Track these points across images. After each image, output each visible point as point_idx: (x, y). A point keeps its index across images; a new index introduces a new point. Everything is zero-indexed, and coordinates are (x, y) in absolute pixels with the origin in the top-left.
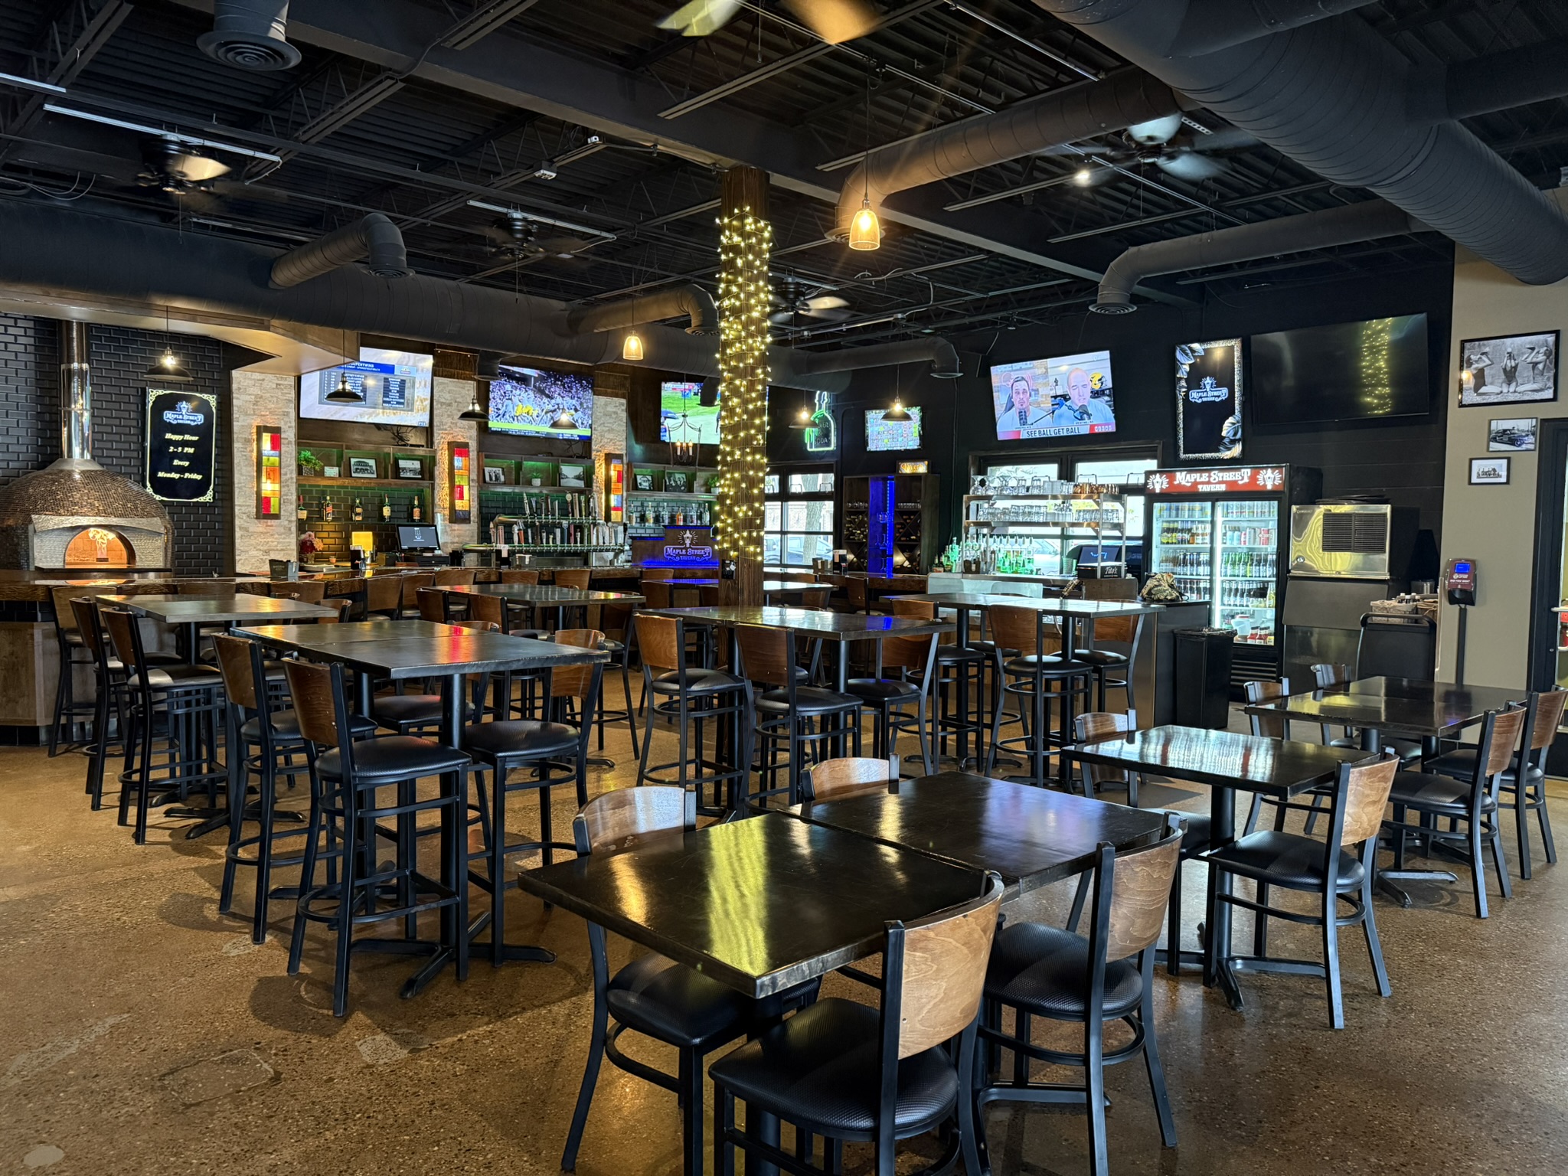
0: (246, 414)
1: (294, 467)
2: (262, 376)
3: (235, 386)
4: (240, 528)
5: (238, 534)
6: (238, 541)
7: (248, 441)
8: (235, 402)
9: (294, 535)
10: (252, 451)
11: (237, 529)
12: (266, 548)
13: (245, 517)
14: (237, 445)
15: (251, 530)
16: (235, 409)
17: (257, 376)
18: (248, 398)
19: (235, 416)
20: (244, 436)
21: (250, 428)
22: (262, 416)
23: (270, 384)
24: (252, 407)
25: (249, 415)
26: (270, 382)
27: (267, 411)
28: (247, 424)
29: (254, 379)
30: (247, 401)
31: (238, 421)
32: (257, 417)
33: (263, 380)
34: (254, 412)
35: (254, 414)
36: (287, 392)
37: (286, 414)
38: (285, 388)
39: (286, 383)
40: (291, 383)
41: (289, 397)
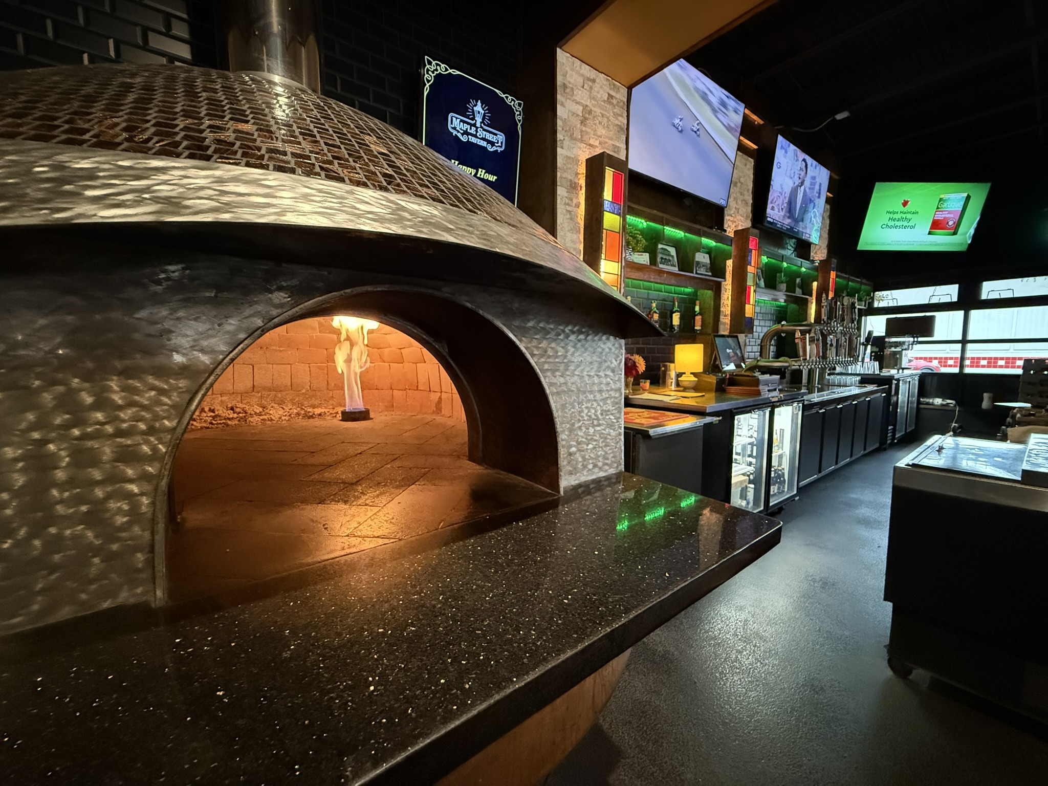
2: (592, 74)
3: (559, 79)
7: (574, 187)
8: (560, 110)
10: (578, 206)
14: (561, 192)
16: (559, 123)
17: (586, 70)
18: (575, 107)
19: (560, 136)
20: (570, 177)
21: (576, 161)
22: (590, 145)
23: (601, 92)
24: (579, 126)
25: (575, 139)
26: (601, 87)
27: (596, 139)
28: (573, 156)
29: (582, 75)
30: (574, 113)
31: (562, 148)
32: (585, 145)
33: (594, 81)
34: (582, 136)
35: (582, 141)
36: (619, 112)
37: (616, 150)
38: (617, 105)
39: (618, 96)
40: (624, 99)
41: (621, 122)
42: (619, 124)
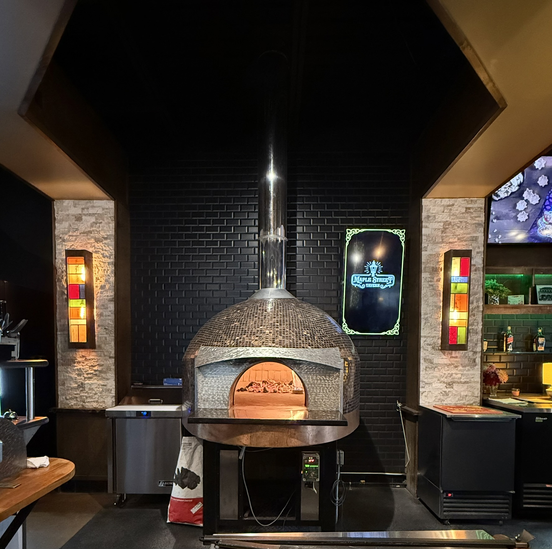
0: (435, 243)
1: (481, 295)
2: (451, 201)
3: (424, 214)
4: (425, 360)
5: (423, 365)
6: (422, 373)
7: (435, 270)
8: (424, 231)
9: (479, 367)
10: (439, 280)
11: (422, 361)
12: (449, 380)
13: (429, 348)
14: (424, 275)
15: (436, 361)
16: (424, 238)
17: (446, 202)
18: (436, 225)
19: (424, 245)
20: (432, 265)
21: (438, 255)
22: (450, 243)
23: (460, 209)
24: (440, 234)
25: (438, 243)
26: (459, 206)
27: (455, 238)
28: (435, 253)
29: (443, 205)
30: (436, 229)
31: (426, 251)
32: (445, 244)
33: (453, 205)
34: (442, 240)
35: (442, 242)
36: (476, 215)
37: (474, 239)
38: (475, 212)
39: (476, 205)
40: (481, 206)
41: (478, 221)
42: (477, 222)
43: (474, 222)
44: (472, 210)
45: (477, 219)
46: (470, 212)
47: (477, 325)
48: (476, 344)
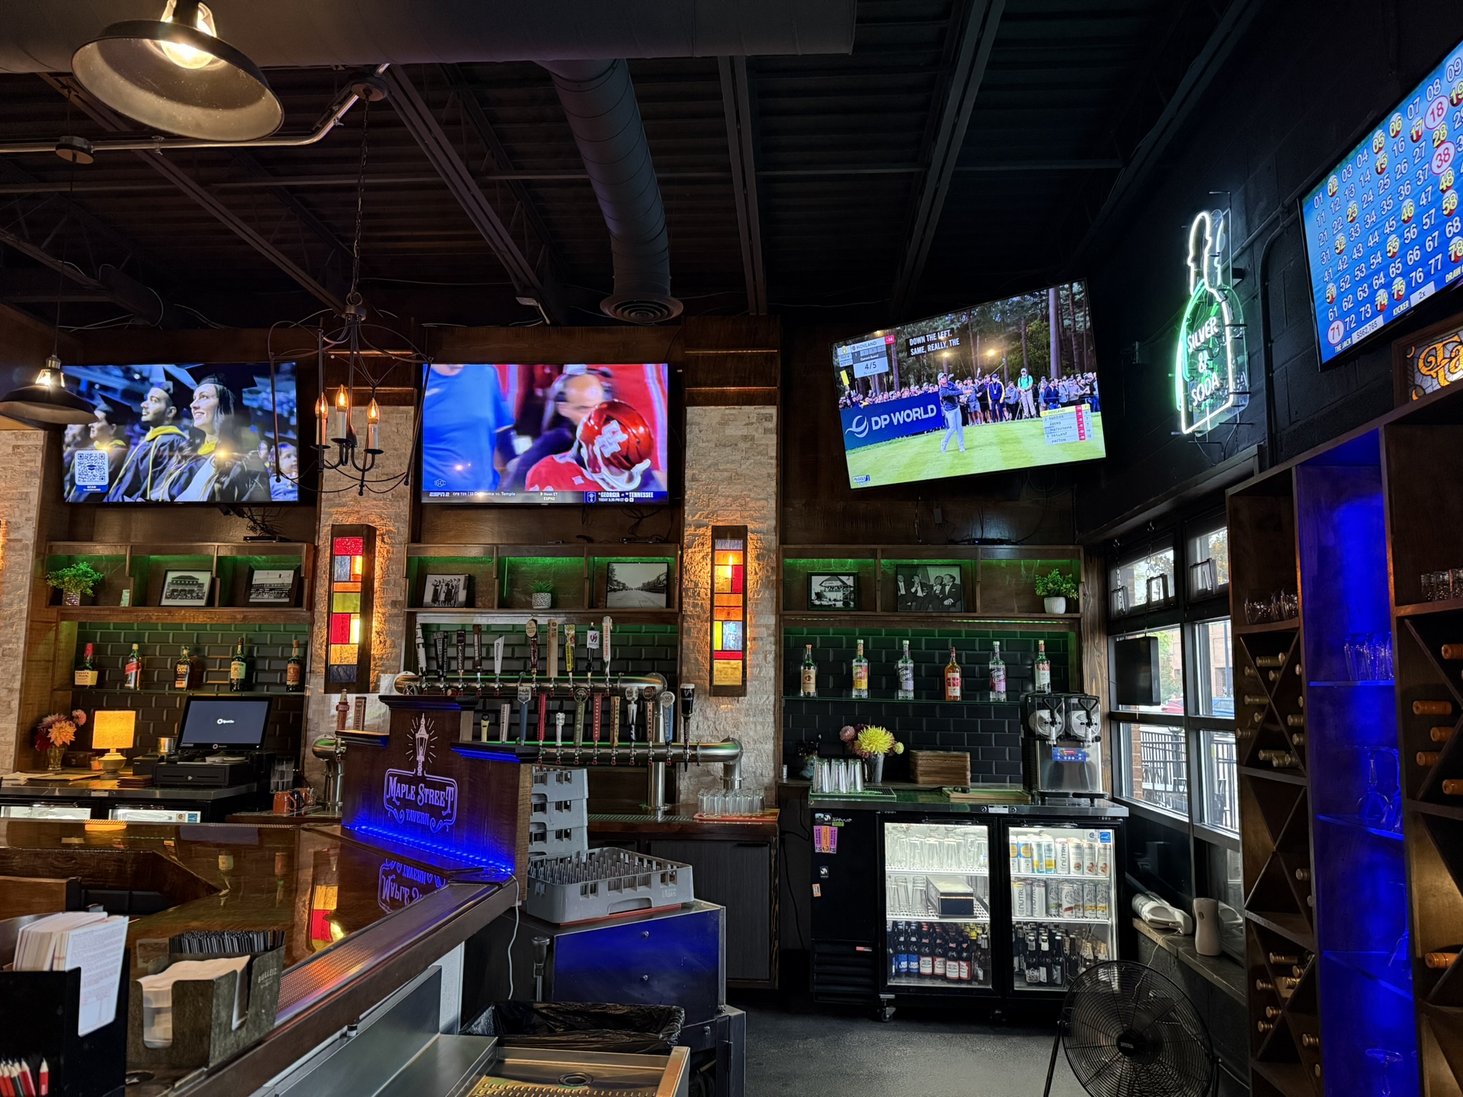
23: (3, 447)
26: (3, 443)
36: (29, 458)
37: (24, 496)
38: (27, 452)
39: (30, 443)
40: (38, 443)
41: (31, 467)
43: (25, 469)
44: (21, 450)
45: (29, 464)
46: (20, 453)
47: (17, 643)
48: (14, 676)
